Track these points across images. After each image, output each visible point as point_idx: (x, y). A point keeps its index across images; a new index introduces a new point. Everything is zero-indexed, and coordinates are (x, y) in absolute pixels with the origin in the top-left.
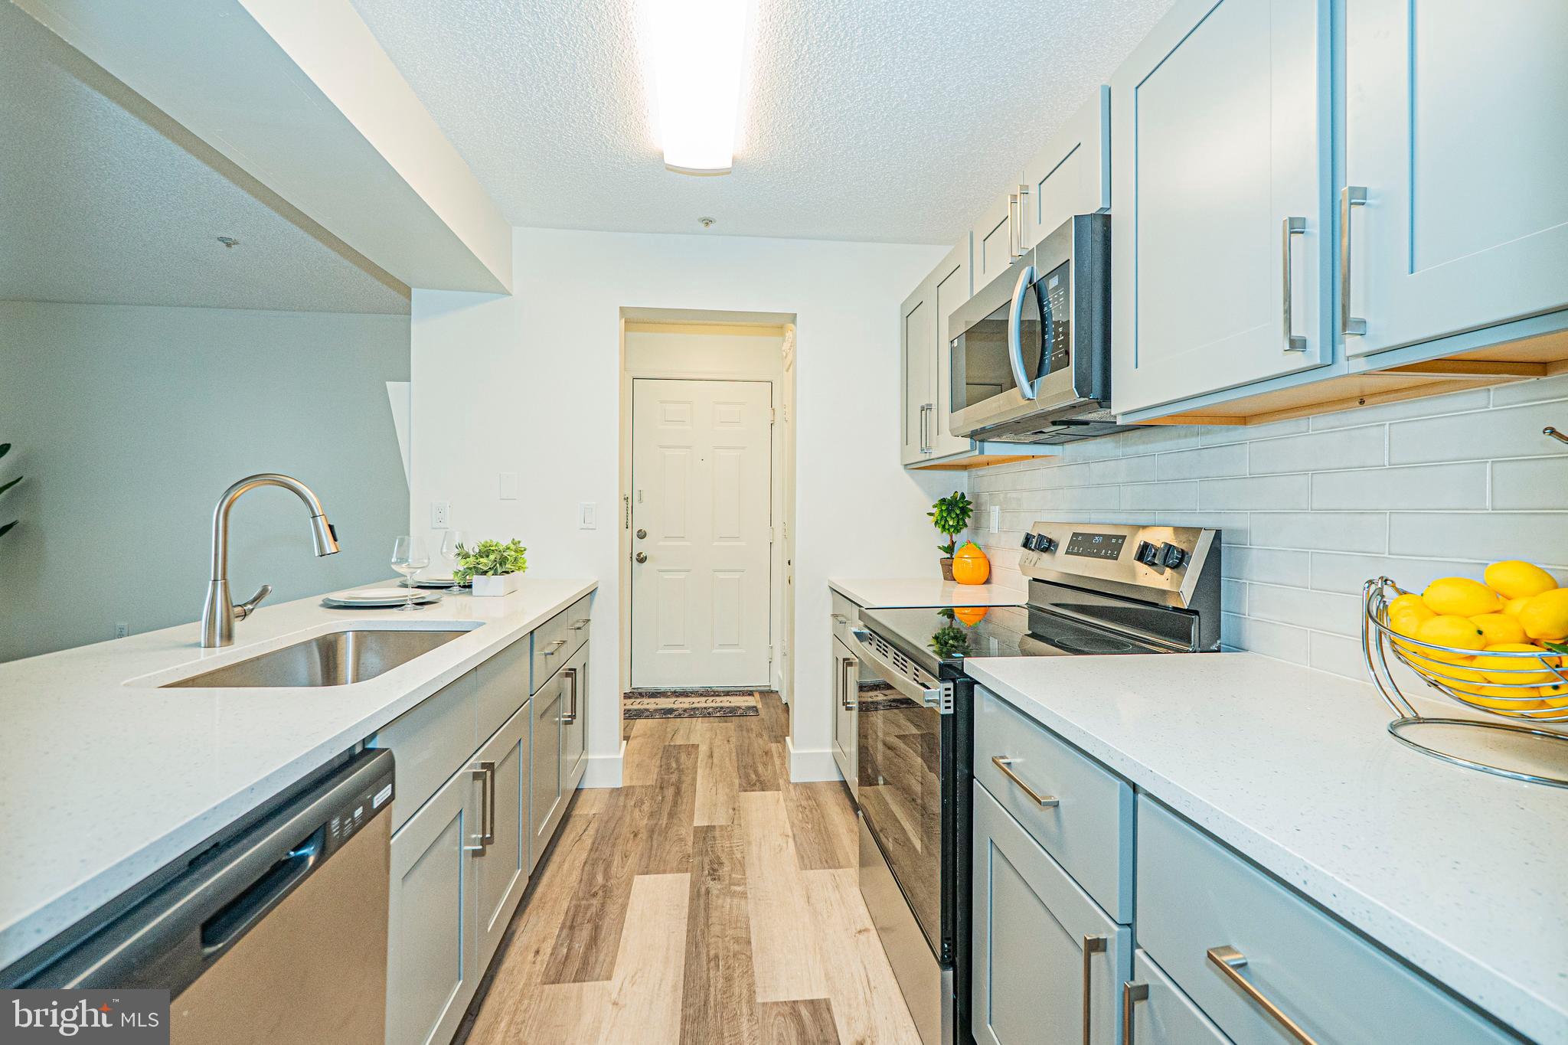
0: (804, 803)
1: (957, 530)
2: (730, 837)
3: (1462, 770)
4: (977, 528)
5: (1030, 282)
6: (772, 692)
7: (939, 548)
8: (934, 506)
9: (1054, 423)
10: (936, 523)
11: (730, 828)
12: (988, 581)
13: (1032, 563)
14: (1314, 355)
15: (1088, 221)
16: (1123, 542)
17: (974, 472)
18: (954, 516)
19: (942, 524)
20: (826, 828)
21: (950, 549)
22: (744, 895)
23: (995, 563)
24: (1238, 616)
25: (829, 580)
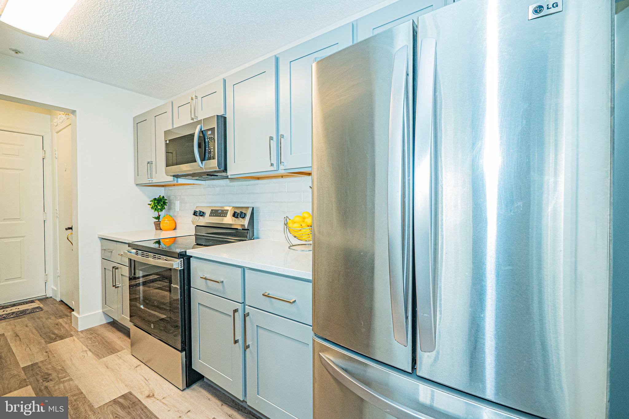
0: (91, 336)
1: (161, 210)
2: (50, 363)
3: (299, 252)
4: (169, 209)
5: (201, 130)
6: (47, 298)
7: (153, 217)
8: (152, 201)
9: (208, 175)
10: (152, 208)
11: (48, 360)
12: (175, 229)
13: (197, 221)
14: (275, 168)
15: (220, 117)
16: (228, 211)
17: (167, 188)
18: (160, 205)
19: (155, 208)
20: (106, 342)
21: (158, 218)
22: (71, 380)
23: (178, 222)
24: (258, 230)
25: (98, 235)
